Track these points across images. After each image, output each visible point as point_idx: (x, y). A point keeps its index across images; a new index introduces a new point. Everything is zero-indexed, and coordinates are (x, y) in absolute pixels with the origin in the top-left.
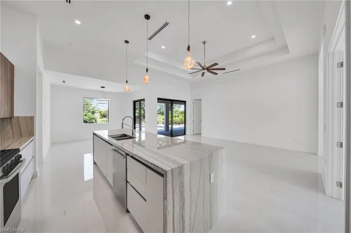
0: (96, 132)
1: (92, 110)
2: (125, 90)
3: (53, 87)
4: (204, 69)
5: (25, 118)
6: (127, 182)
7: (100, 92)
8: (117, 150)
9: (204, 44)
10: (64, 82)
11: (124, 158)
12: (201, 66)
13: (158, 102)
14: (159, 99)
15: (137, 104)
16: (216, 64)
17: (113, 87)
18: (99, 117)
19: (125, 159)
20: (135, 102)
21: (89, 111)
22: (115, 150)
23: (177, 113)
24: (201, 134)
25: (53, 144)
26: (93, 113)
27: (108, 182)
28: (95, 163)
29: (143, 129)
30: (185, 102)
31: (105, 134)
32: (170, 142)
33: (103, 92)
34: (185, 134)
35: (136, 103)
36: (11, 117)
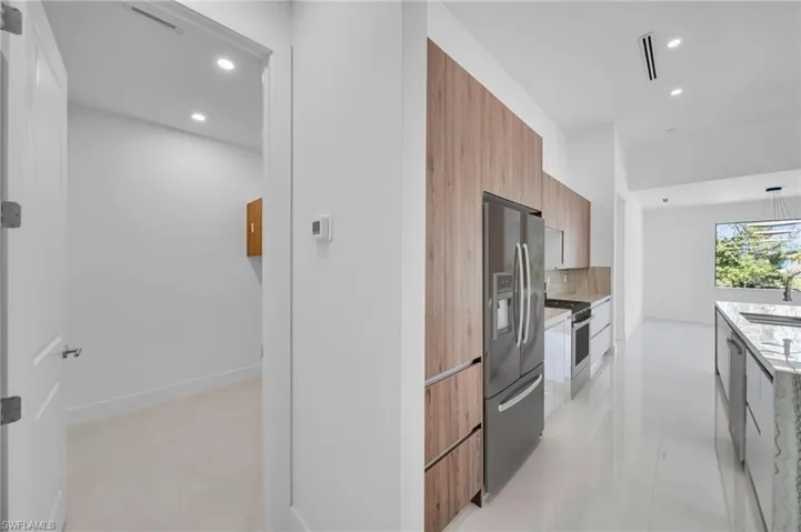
0: (720, 303)
5: (602, 268)
6: (747, 403)
10: (665, 201)
11: (740, 353)
28: (717, 373)
36: (587, 268)
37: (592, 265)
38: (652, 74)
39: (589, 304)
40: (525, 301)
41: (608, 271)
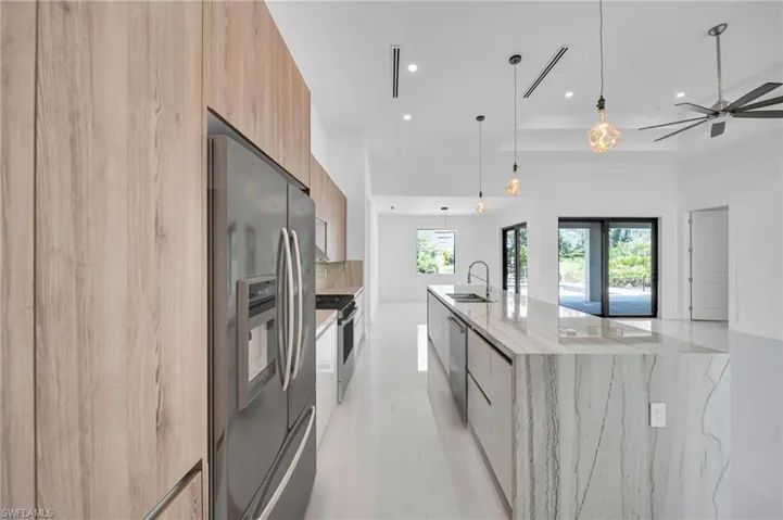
0: (430, 287)
1: (431, 251)
2: (477, 209)
3: (380, 216)
4: (716, 114)
5: (356, 261)
6: (468, 372)
7: (440, 216)
8: (456, 318)
9: (718, 34)
10: (393, 208)
11: (462, 332)
12: (700, 109)
13: (559, 227)
14: (561, 220)
15: (511, 233)
16: (770, 86)
17: (462, 207)
18: (443, 262)
19: (464, 334)
20: (505, 232)
21: (427, 252)
22: (453, 319)
23: (640, 252)
24: (727, 321)
25: (381, 301)
26: (433, 255)
27: (443, 367)
28: (429, 339)
29: (524, 292)
30: (654, 222)
31: (444, 291)
32: (600, 330)
33: (446, 217)
34: (654, 314)
35: (509, 233)
36: (344, 262)
37: (348, 259)
38: (395, 94)
39: (352, 297)
40: (296, 297)
41: (360, 264)
